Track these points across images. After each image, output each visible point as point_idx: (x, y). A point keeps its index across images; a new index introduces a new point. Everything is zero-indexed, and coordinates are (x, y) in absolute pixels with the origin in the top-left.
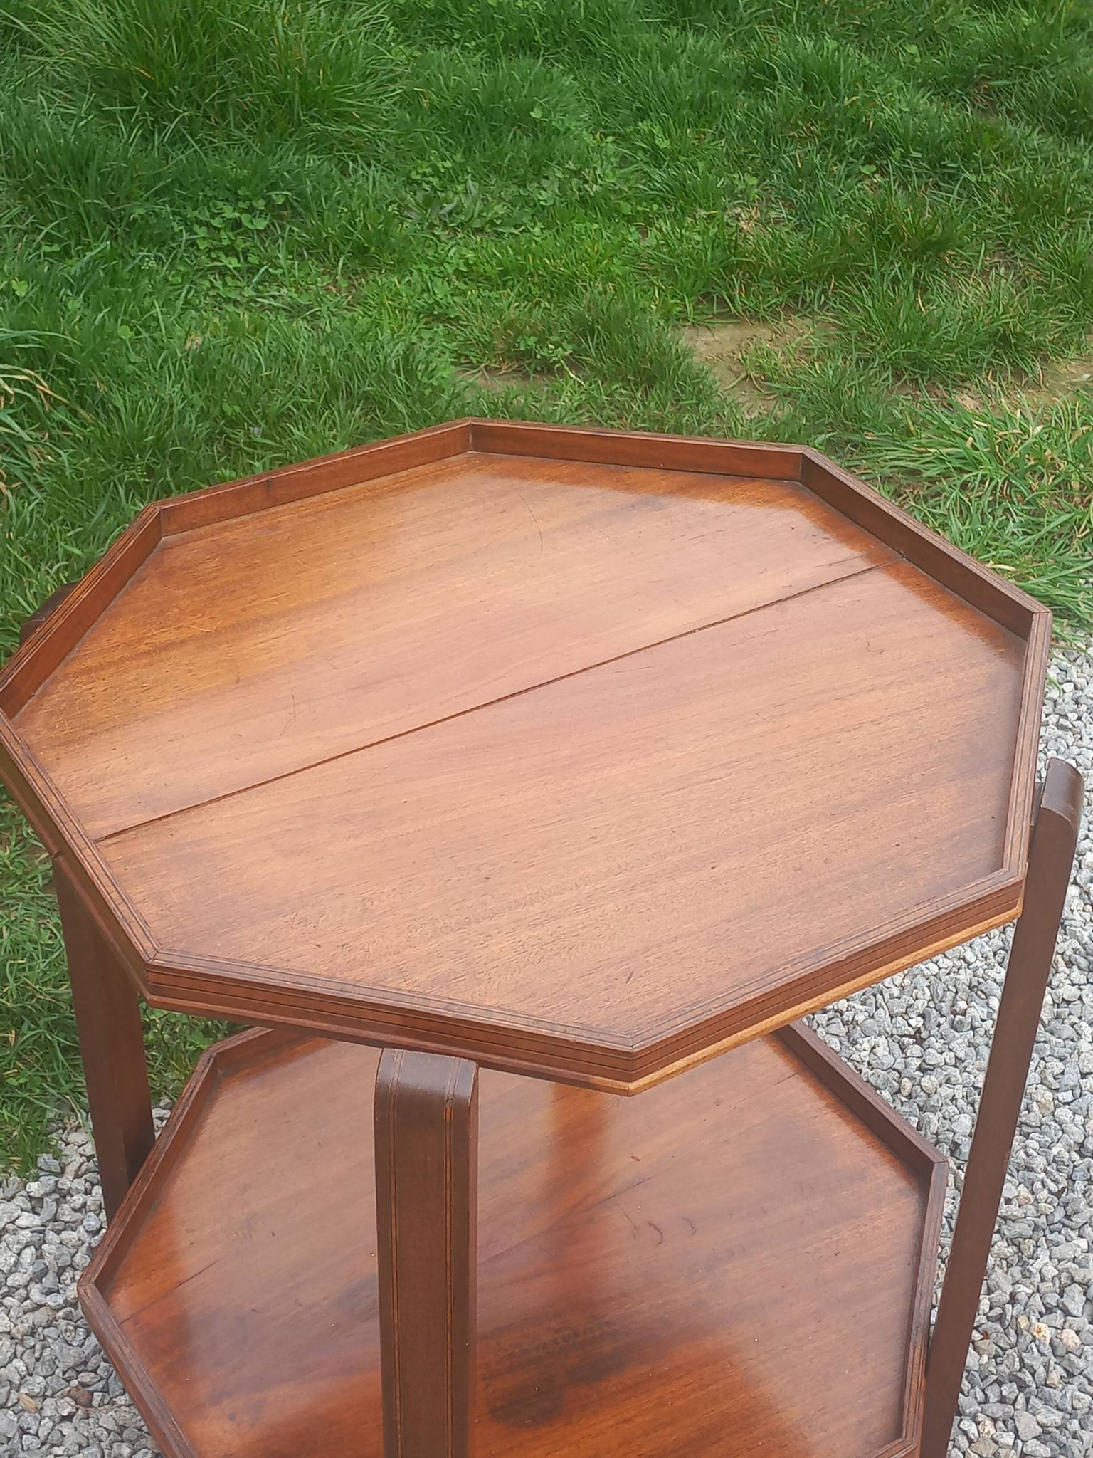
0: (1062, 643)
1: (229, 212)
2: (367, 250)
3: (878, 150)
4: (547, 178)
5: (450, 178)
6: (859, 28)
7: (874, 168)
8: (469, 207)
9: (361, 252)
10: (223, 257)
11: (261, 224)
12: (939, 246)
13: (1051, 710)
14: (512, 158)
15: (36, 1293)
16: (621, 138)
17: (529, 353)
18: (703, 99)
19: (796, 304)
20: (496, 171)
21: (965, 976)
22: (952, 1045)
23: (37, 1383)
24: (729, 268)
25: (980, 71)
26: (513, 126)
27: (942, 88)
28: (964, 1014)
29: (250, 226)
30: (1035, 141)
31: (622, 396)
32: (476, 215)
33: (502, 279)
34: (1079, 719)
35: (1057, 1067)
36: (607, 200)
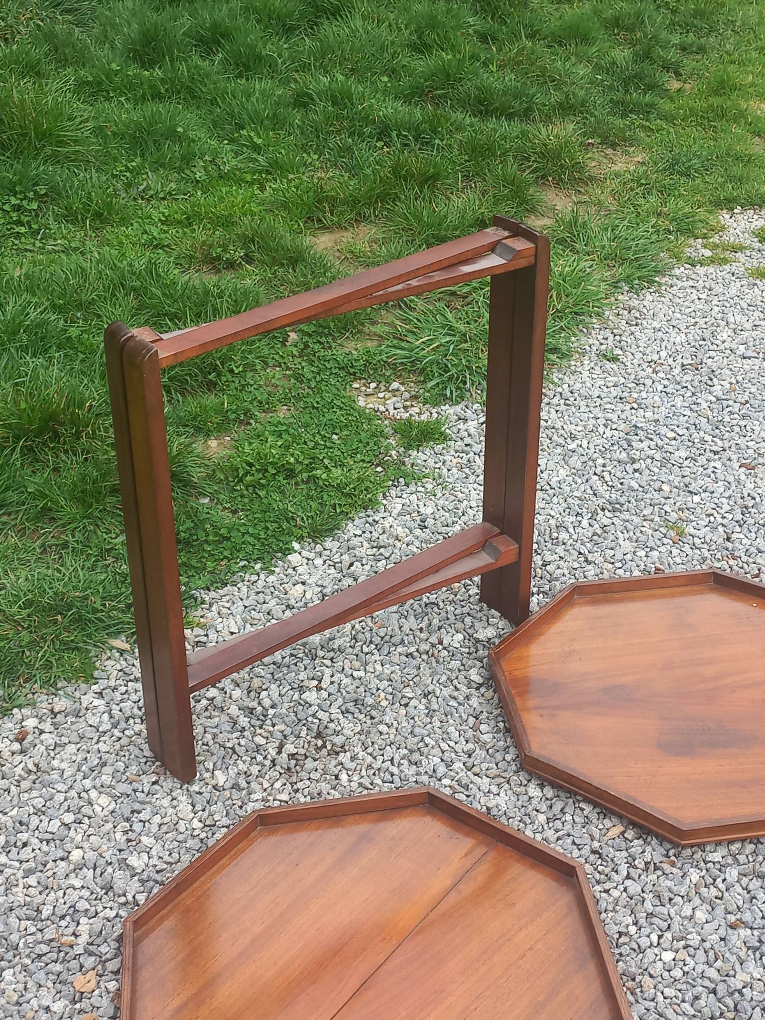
0: (556, 366)
1: (14, 201)
2: (102, 214)
3: (383, 133)
4: (195, 166)
5: (137, 172)
6: (352, 70)
7: (383, 144)
8: (154, 187)
9: (98, 215)
10: (15, 227)
11: (34, 206)
12: (435, 177)
13: (559, 398)
14: (170, 158)
15: (117, 733)
16: (232, 141)
17: (219, 258)
18: (274, 115)
19: (361, 219)
20: (163, 165)
21: (552, 522)
22: (556, 551)
23: (134, 769)
24: (320, 201)
25: (427, 87)
26: (167, 139)
27: (409, 97)
28: (557, 538)
29: (28, 207)
30: (468, 121)
31: (280, 272)
32: (159, 191)
33: (188, 222)
34: (575, 400)
35: (612, 553)
36: (235, 175)
